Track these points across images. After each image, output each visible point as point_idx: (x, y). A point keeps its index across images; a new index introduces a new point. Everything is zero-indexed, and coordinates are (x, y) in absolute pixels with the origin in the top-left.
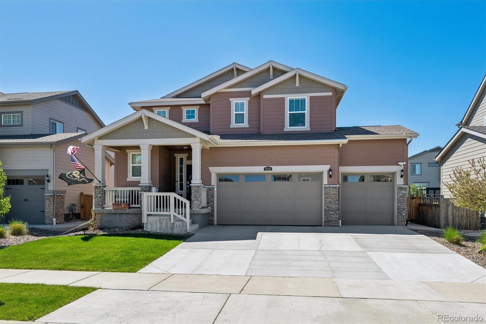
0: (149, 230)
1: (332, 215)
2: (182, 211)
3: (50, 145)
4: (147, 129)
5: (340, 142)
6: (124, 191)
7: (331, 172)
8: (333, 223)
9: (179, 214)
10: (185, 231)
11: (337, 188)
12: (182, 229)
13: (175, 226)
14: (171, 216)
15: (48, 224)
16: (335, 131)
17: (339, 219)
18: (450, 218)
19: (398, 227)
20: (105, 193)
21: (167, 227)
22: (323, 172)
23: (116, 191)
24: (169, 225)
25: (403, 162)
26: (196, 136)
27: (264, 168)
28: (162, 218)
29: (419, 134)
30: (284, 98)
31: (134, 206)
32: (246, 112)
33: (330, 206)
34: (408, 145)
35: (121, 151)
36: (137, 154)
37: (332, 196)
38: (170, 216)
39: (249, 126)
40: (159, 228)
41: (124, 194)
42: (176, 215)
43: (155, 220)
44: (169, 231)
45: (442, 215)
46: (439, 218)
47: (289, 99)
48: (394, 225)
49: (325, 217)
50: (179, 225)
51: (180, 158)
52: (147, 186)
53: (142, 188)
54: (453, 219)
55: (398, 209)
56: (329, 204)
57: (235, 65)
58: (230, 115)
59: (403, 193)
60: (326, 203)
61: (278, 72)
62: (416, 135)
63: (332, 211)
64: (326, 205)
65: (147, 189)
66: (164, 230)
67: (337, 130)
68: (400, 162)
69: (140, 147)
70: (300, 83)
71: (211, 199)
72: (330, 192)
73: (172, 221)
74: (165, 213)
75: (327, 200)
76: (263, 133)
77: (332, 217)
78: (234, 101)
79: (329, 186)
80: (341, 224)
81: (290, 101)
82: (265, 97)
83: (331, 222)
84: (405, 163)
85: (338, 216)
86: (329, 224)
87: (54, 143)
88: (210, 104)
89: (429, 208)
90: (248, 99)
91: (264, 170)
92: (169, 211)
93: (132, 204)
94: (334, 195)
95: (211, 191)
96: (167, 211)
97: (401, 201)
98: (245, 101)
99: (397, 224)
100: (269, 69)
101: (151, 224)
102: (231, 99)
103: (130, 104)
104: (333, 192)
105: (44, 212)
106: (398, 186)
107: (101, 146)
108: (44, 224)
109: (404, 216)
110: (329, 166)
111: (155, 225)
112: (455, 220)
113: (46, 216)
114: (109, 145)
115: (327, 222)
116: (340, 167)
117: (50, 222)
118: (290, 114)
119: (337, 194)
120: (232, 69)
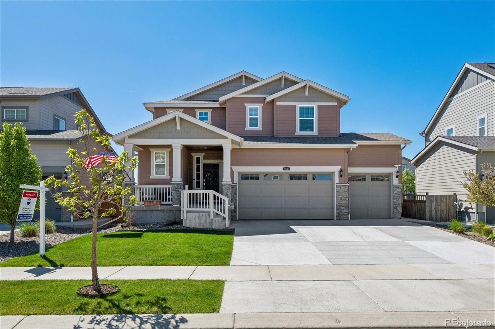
0: (188, 226)
1: (343, 210)
2: (221, 208)
3: (69, 142)
4: (179, 130)
5: (351, 147)
6: (149, 188)
7: (342, 172)
8: (344, 217)
9: (218, 210)
10: (224, 226)
11: (347, 186)
12: (221, 225)
13: (214, 221)
14: (211, 213)
15: (65, 222)
16: (339, 136)
17: (349, 214)
18: (434, 212)
19: (394, 220)
20: (135, 190)
21: (206, 222)
22: (335, 172)
23: (140, 188)
24: (208, 221)
25: (398, 165)
26: (227, 137)
27: (283, 168)
28: (201, 214)
29: (412, 141)
30: (295, 105)
31: (165, 203)
32: (259, 117)
33: (341, 202)
34: (401, 150)
35: (145, 150)
36: (161, 153)
37: (343, 193)
38: (209, 212)
39: (263, 129)
40: (198, 224)
41: (149, 191)
42: (216, 211)
43: (194, 216)
44: (208, 226)
45: (428, 210)
46: (425, 212)
47: (300, 106)
48: (390, 218)
49: (337, 212)
50: (218, 220)
51: (197, 157)
52: (179, 184)
53: (174, 185)
54: (436, 212)
55: (394, 205)
56: (340, 200)
57: (243, 73)
58: (245, 118)
59: (398, 191)
60: (337, 199)
61: (290, 82)
62: (409, 142)
63: (343, 206)
64: (338, 201)
65: (179, 186)
66: (203, 226)
67: (341, 135)
68: (396, 165)
69: (172, 147)
70: (309, 93)
71: (234, 196)
72: (341, 190)
73: (212, 216)
74: (205, 209)
75: (339, 197)
76: (276, 136)
77: (343, 212)
78: (249, 106)
79: (340, 184)
80: (350, 218)
81: (300, 108)
82: (278, 103)
83: (342, 217)
84: (400, 165)
85: (347, 211)
86: (340, 218)
87: (74, 140)
88: (226, 108)
89: (413, 203)
90: (262, 104)
91: (283, 170)
92: (209, 208)
93: (163, 201)
94: (345, 193)
95: (234, 189)
96: (206, 208)
97: (396, 198)
98: (259, 107)
99: (394, 218)
100: (281, 79)
101: (190, 220)
102: (246, 104)
103: (144, 104)
104: (344, 190)
105: (61, 209)
106: (394, 185)
107: (132, 145)
108: (61, 222)
109: (399, 210)
110: (340, 167)
111: (194, 221)
112: (437, 213)
113: (63, 213)
114: (138, 143)
115: (338, 216)
116: (349, 168)
117: (68, 220)
118: (300, 120)
119: (347, 192)
120: (241, 77)
